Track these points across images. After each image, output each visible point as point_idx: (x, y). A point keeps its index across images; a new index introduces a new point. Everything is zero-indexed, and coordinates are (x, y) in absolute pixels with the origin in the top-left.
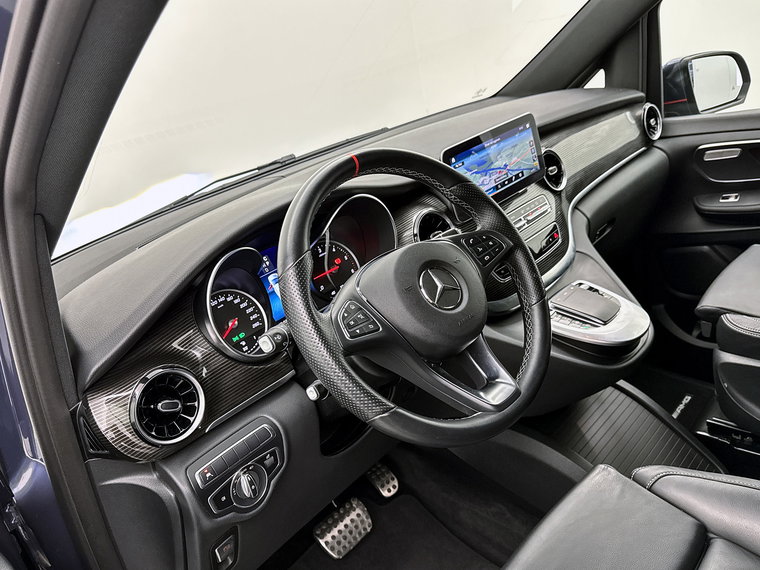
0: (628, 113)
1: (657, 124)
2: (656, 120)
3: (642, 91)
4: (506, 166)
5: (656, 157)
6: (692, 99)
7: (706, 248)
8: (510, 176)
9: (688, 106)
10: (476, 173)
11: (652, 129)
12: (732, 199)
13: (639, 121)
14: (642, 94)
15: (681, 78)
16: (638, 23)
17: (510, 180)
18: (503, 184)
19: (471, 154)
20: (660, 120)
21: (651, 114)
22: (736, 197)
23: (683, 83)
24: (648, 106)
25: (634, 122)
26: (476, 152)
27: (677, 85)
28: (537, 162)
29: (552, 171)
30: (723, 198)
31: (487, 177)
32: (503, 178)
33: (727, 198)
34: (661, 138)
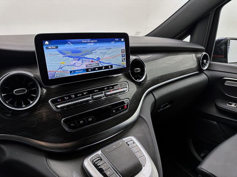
0: (194, 55)
1: (207, 62)
2: (207, 61)
3: (204, 47)
4: (98, 59)
5: (203, 77)
6: (226, 57)
7: (215, 123)
8: (100, 66)
9: (223, 59)
10: (69, 56)
11: (204, 65)
12: (233, 106)
13: (198, 59)
14: (203, 48)
15: (223, 47)
16: (209, 14)
17: (100, 68)
18: (94, 69)
19: (67, 43)
20: (209, 62)
21: (205, 57)
22: (235, 105)
23: (223, 50)
24: (204, 53)
25: (195, 59)
26: (72, 43)
27: (221, 50)
28: (125, 63)
29: (136, 70)
30: (229, 104)
31: (80, 62)
32: (94, 65)
33: (231, 104)
34: (207, 69)
